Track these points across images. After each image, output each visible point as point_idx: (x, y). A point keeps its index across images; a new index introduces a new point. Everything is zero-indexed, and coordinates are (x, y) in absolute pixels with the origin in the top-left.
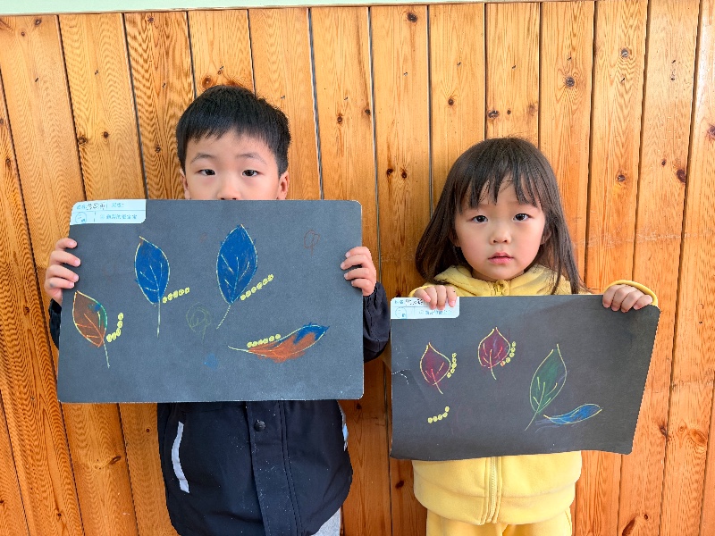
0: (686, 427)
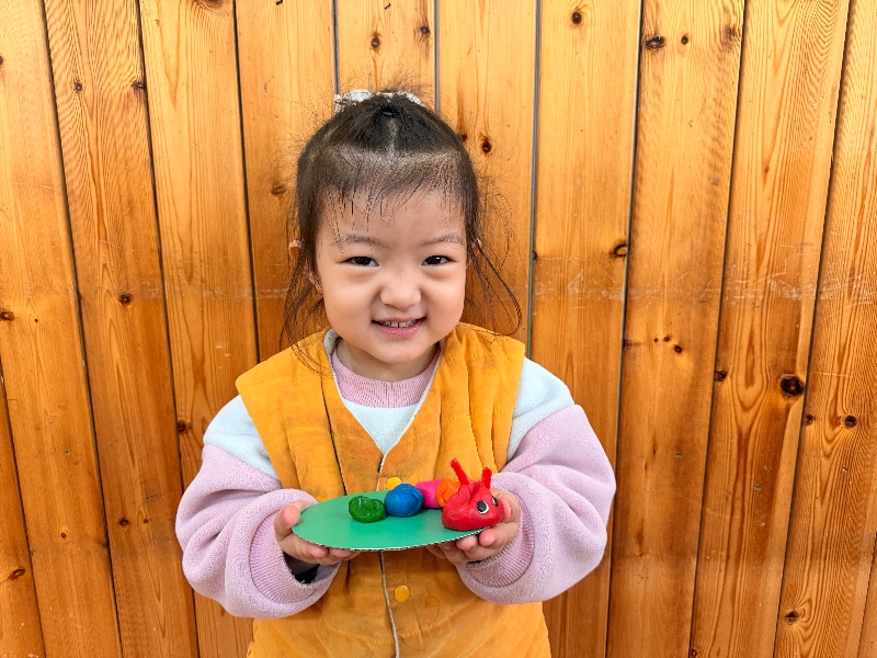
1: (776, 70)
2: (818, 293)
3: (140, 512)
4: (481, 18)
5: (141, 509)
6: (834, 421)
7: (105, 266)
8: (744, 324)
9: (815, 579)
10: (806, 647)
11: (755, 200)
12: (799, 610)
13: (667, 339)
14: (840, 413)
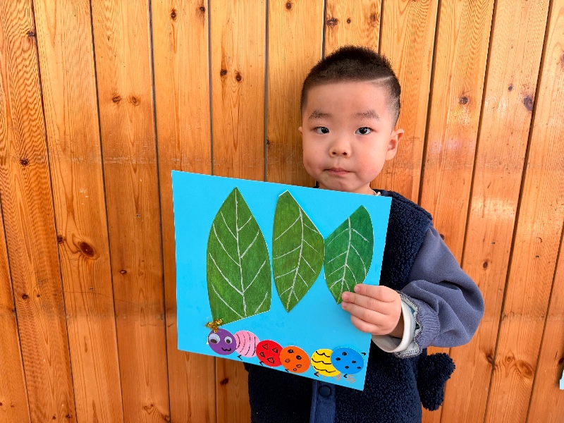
0: (514, 358)
1: (398, 40)
3: (35, 290)
5: (36, 289)
7: (12, 142)
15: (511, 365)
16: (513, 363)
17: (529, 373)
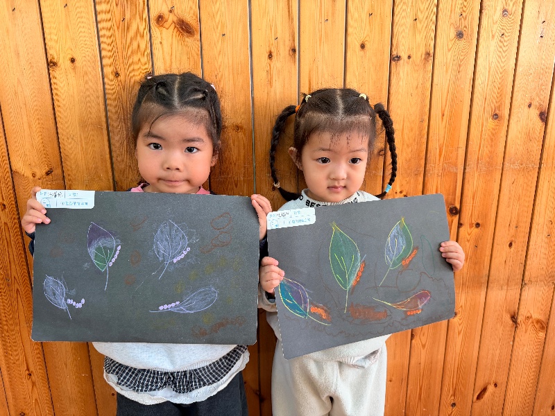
0: (531, 317)
1: (447, 71)
2: (465, 169)
4: (320, 45)
6: (471, 226)
7: (130, 166)
8: (434, 184)
9: (463, 298)
10: (460, 329)
11: (439, 128)
12: (457, 311)
13: (401, 192)
14: (473, 222)
15: (529, 323)
16: (531, 321)
17: (543, 328)
